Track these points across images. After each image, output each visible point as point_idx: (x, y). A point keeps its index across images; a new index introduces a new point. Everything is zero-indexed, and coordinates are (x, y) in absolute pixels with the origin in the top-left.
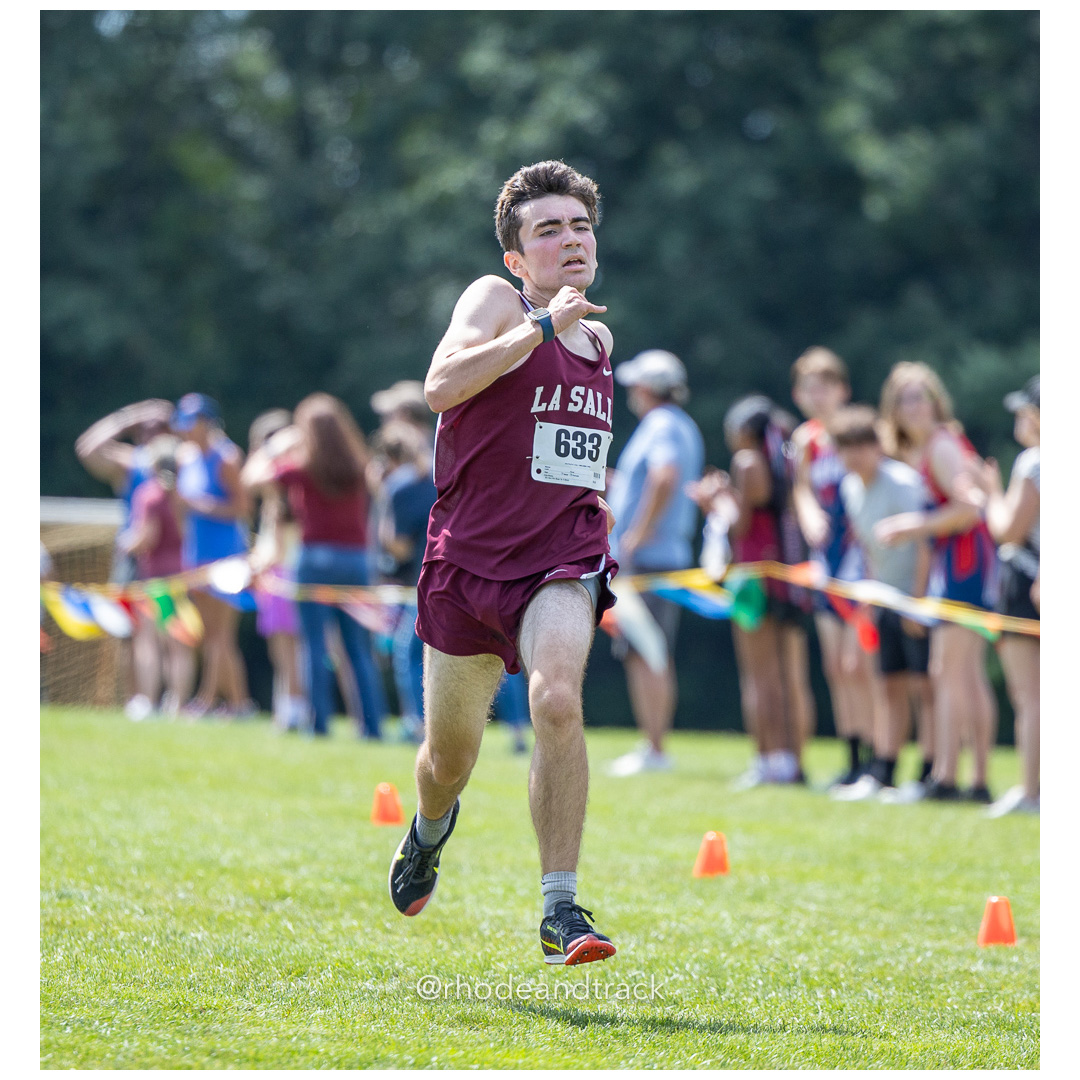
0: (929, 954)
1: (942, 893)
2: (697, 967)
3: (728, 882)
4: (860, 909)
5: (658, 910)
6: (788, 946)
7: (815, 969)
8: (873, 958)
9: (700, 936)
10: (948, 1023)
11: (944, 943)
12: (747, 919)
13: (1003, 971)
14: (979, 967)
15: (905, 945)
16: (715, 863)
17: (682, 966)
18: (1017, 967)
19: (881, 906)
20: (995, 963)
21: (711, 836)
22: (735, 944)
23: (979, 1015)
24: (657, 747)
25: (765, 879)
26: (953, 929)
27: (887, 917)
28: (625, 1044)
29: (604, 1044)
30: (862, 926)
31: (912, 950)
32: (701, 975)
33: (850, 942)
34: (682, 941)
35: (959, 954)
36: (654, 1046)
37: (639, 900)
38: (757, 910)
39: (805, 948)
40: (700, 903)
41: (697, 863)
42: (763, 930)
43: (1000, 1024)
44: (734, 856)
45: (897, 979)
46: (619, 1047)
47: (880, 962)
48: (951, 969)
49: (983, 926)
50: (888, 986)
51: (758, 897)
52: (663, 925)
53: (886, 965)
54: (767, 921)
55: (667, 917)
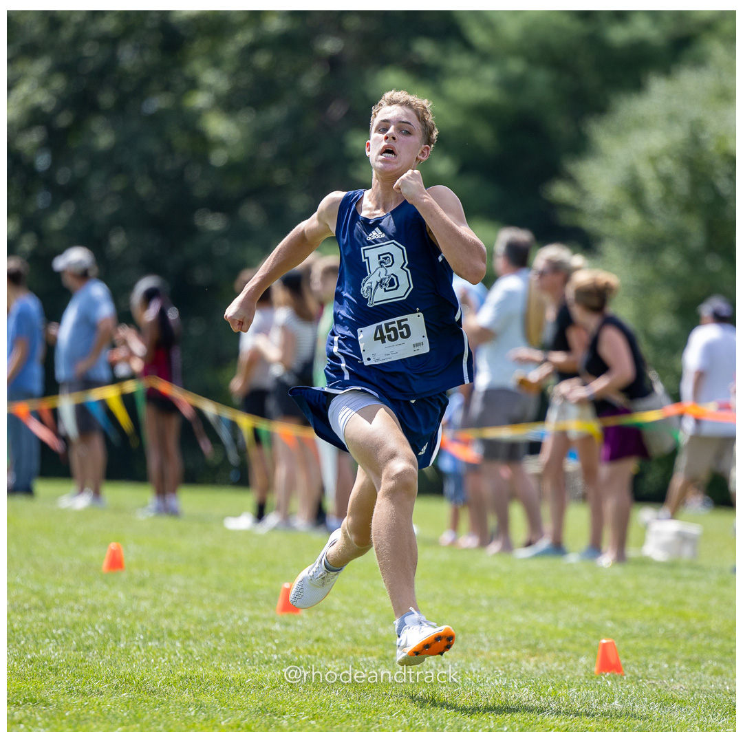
0: (246, 619)
1: (256, 581)
2: (103, 627)
3: (124, 575)
4: (204, 591)
5: (81, 592)
6: (160, 615)
7: (175, 628)
8: (212, 621)
9: (105, 608)
10: (256, 661)
11: (257, 613)
12: (135, 597)
13: (291, 630)
14: (277, 627)
15: (232, 613)
16: (116, 563)
17: (93, 627)
18: (301, 627)
19: (219, 589)
20: (287, 624)
21: (113, 545)
22: (127, 613)
23: (275, 657)
24: (97, 494)
25: (146, 573)
26: (262, 604)
27: (222, 597)
28: (56, 674)
29: (44, 674)
30: (205, 601)
31: (235, 617)
32: (105, 632)
33: (198, 612)
34: (94, 610)
35: (265, 620)
36: (74, 676)
37: (69, 586)
38: (142, 592)
39: (170, 615)
40: (105, 587)
41: (105, 563)
42: (145, 605)
43: (289, 662)
44: (128, 558)
45: (226, 635)
46: (52, 677)
47: (215, 624)
48: (260, 628)
49: (280, 603)
50: (220, 639)
51: (142, 584)
52: (83, 601)
53: (220, 626)
54: (146, 598)
55: (86, 596)
